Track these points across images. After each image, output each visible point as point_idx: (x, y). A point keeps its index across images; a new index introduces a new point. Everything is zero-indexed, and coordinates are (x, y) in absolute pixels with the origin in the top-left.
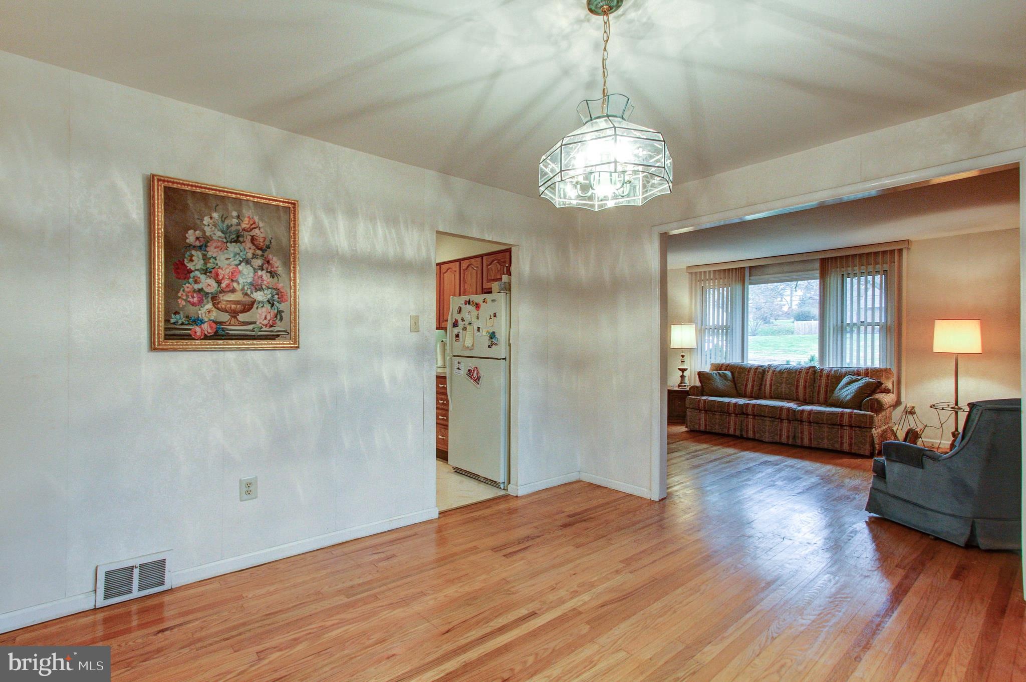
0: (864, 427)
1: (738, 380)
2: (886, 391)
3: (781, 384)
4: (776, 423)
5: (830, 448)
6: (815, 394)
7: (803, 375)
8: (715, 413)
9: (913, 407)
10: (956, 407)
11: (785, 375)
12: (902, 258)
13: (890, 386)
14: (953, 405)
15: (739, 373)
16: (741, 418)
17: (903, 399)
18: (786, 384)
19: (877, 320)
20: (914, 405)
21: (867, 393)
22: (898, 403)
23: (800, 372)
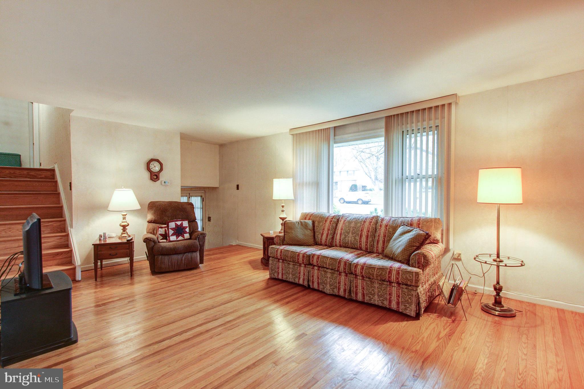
0: (410, 286)
1: (317, 229)
2: (435, 242)
3: (348, 233)
4: (335, 275)
5: (381, 304)
6: (375, 244)
7: (367, 224)
8: (290, 263)
9: (460, 254)
10: (498, 260)
11: (353, 225)
12: (451, 112)
13: (438, 236)
14: (495, 257)
15: (319, 222)
16: (309, 268)
17: (451, 247)
18: (353, 233)
19: (430, 173)
20: (460, 253)
21: (416, 246)
22: (447, 250)
23: (364, 222)
